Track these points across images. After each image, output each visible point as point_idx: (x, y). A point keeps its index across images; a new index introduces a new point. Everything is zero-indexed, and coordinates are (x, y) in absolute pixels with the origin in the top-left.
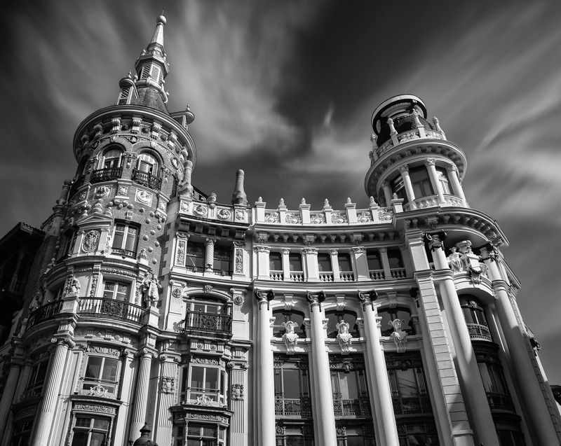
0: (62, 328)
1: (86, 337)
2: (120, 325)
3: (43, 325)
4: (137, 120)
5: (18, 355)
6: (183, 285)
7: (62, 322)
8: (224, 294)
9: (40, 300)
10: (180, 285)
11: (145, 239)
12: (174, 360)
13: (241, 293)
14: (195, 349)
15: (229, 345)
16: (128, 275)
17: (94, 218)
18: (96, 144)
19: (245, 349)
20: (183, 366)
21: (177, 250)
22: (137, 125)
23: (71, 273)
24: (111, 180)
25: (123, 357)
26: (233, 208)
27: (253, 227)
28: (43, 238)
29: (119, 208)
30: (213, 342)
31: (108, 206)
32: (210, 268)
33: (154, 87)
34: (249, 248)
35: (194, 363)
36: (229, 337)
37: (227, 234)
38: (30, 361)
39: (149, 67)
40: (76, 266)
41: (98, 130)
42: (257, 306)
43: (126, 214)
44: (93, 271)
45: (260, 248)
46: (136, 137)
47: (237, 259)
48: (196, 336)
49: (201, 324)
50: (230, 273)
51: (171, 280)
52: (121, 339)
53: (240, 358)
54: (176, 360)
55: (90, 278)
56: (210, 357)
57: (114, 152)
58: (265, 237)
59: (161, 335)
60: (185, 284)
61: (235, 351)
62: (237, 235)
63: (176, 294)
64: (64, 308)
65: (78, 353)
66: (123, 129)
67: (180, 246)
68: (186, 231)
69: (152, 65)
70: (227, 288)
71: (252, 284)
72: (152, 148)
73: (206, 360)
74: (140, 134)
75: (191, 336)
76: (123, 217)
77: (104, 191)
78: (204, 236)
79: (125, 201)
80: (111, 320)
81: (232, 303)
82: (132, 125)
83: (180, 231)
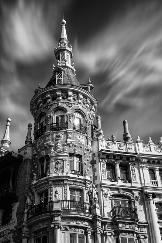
0: (56, 219)
1: (67, 223)
2: (84, 216)
3: (42, 216)
4: (70, 93)
5: (25, 231)
6: (108, 190)
7: (55, 215)
8: (128, 194)
9: (32, 199)
10: (107, 190)
11: (85, 164)
12: (111, 234)
13: (137, 193)
14: (121, 228)
15: (137, 225)
16: (81, 186)
17: (58, 153)
18: (49, 106)
19: (145, 227)
20: (116, 237)
21: (102, 170)
22: (71, 96)
23: (51, 185)
24: (63, 129)
25: (86, 233)
26: (125, 143)
27: (139, 155)
28: (23, 159)
29: (70, 147)
30: (130, 224)
31: (64, 145)
32: (119, 179)
33: (69, 68)
34: (137, 167)
35: (121, 236)
36: (137, 221)
37: (126, 159)
38: (34, 235)
39: (64, 54)
40: (53, 181)
41: (49, 98)
42: (147, 202)
43: (74, 150)
44: (63, 184)
45: (144, 167)
46: (71, 104)
47: (132, 173)
48: (121, 221)
49: (122, 213)
50: (130, 182)
51: (102, 188)
52: (84, 223)
53: (143, 232)
54: (112, 234)
55: (62, 188)
56: (129, 232)
57: (60, 112)
58: (146, 160)
59: (103, 220)
60: (109, 189)
61: (140, 228)
62: (131, 159)
63: (105, 195)
64: (54, 207)
65: (65, 232)
66: (63, 98)
67: (103, 167)
68: (105, 159)
69: (65, 53)
70: (130, 191)
71: (143, 188)
72: (80, 110)
73: (127, 234)
74: (73, 101)
75: (119, 221)
76: (73, 152)
77: (60, 136)
78: (113, 160)
79: (73, 143)
80: (79, 213)
81: (134, 200)
82: (68, 96)
83: (101, 158)
